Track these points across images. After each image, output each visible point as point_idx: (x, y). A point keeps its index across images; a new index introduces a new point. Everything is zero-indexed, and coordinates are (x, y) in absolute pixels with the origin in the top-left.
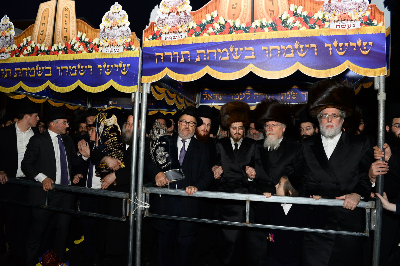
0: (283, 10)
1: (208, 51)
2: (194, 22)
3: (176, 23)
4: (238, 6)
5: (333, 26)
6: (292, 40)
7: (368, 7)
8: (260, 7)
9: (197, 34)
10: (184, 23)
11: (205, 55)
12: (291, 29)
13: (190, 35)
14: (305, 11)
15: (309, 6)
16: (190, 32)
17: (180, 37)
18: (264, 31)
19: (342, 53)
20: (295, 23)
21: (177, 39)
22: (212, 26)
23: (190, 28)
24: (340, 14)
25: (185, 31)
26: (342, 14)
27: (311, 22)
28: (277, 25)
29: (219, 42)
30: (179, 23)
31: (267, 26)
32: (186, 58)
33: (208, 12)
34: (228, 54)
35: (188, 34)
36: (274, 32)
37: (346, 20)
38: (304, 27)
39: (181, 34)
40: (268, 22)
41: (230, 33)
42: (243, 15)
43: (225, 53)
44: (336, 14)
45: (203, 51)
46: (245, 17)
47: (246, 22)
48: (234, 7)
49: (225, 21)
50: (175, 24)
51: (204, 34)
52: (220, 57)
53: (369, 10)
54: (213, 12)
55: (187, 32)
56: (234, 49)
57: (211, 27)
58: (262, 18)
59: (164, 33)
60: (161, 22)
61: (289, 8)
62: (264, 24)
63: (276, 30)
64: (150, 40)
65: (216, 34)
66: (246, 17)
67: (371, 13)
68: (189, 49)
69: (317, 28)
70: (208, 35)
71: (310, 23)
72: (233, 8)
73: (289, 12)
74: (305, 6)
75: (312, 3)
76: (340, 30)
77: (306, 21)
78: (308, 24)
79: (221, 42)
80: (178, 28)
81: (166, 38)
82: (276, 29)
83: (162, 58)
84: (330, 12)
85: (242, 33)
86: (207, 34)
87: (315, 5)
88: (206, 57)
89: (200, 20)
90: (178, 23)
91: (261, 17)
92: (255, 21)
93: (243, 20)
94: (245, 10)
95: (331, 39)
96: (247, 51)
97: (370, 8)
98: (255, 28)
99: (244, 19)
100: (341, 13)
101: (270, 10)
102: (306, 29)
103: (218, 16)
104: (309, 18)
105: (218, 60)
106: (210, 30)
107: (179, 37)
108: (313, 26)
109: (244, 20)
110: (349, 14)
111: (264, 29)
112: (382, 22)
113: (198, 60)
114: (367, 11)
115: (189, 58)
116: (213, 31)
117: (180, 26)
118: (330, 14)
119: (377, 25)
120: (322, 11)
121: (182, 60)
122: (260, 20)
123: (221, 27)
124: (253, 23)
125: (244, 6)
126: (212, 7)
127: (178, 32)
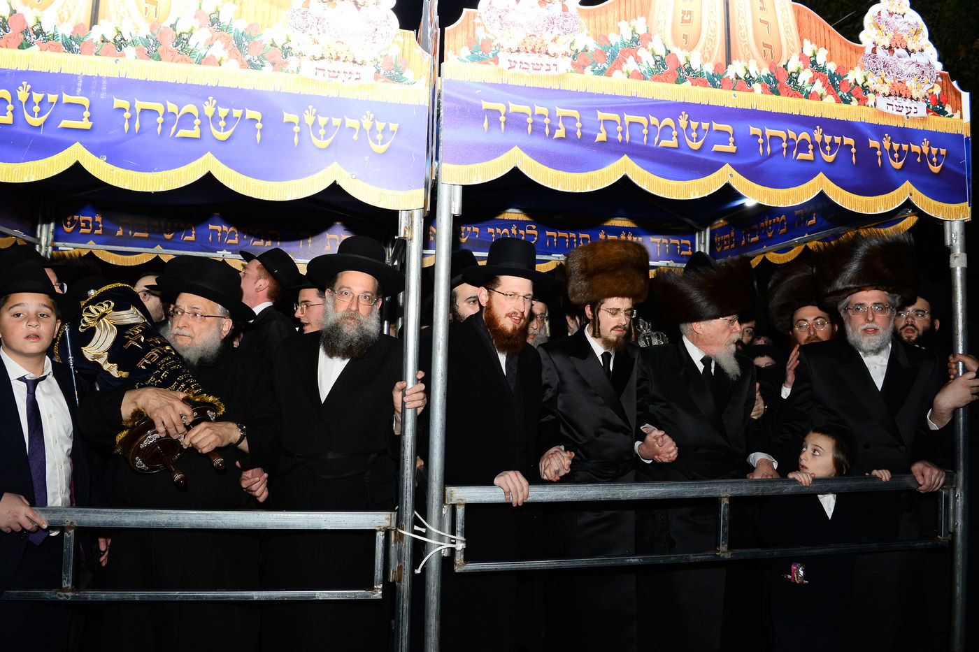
0: (790, 51)
1: (628, 118)
2: (588, 35)
3: (540, 28)
4: (695, 17)
5: (882, 104)
6: (809, 122)
7: (937, 76)
8: (742, 31)
9: (597, 68)
10: (561, 32)
11: (619, 128)
12: (807, 97)
13: (579, 67)
14: (831, 61)
15: (838, 51)
16: (580, 60)
17: (553, 68)
18: (752, 90)
19: (898, 165)
20: (814, 83)
21: (543, 72)
22: (634, 55)
23: (577, 50)
24: (892, 81)
25: (565, 54)
26: (897, 82)
27: (843, 88)
28: (778, 82)
29: (652, 100)
30: (547, 29)
31: (759, 80)
32: (571, 128)
33: (623, 18)
34: (675, 133)
35: (572, 64)
36: (774, 97)
37: (904, 96)
38: (831, 96)
39: (553, 60)
40: (760, 71)
41: (680, 81)
42: (707, 43)
43: (667, 130)
44: (886, 80)
45: (615, 117)
46: (711, 49)
47: (713, 59)
48: (687, 18)
49: (665, 47)
50: (536, 30)
51: (616, 71)
52: (656, 139)
53: (939, 83)
54: (636, 18)
55: (571, 59)
56: (689, 123)
57: (631, 57)
58: (749, 59)
59: (505, 48)
60: (495, 16)
61: (802, 49)
62: (754, 75)
63: (778, 93)
64: (465, 61)
65: (645, 79)
66: (713, 49)
67: (943, 88)
68: (577, 106)
69: (855, 103)
70: (625, 76)
71: (841, 88)
72: (684, 21)
73: (802, 57)
74: (830, 49)
75: (843, 46)
76: (894, 116)
77: (834, 82)
78: (838, 92)
79: (658, 101)
80: (545, 43)
81: (513, 64)
82: (778, 91)
83: (502, 119)
84: (876, 73)
85: (706, 86)
86: (623, 72)
87: (849, 53)
88: (623, 133)
89: (605, 34)
90: (545, 29)
91: (746, 55)
92: (734, 62)
93: (708, 54)
94: (710, 32)
95: (880, 131)
96: (718, 131)
97: (939, 79)
98: (735, 79)
99: (709, 52)
100: (894, 79)
101: (765, 45)
102: (834, 101)
103: (648, 31)
104: (840, 78)
105: (651, 145)
106: (630, 65)
107: (548, 68)
108: (847, 98)
109: (710, 56)
110: (908, 84)
111: (754, 86)
112: (958, 112)
113: (601, 137)
114: (936, 85)
115: (579, 130)
116: (638, 69)
117: (552, 37)
118: (876, 78)
119: (952, 116)
120: (863, 68)
121: (560, 133)
122: (743, 63)
123: (656, 61)
124: (729, 66)
125: (709, 20)
126: (633, 7)
127: (547, 53)
